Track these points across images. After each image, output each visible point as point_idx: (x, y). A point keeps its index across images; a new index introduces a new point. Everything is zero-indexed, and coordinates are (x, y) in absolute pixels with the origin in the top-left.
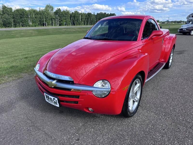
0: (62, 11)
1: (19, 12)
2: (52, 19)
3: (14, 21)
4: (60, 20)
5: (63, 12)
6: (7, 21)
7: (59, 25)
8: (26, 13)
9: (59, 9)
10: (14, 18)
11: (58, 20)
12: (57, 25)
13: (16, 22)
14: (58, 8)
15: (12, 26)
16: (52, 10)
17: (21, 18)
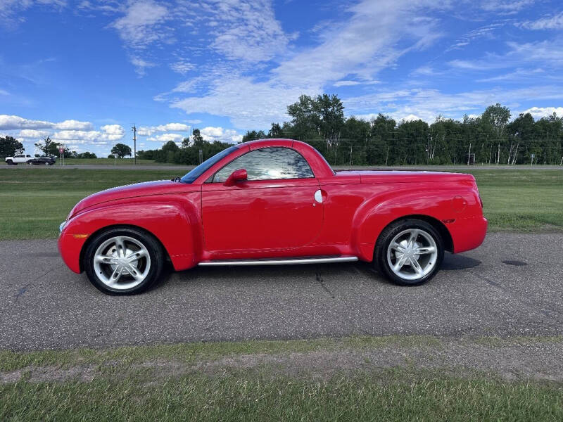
0: (536, 121)
1: (407, 130)
2: (496, 144)
3: (392, 151)
4: (522, 149)
5: (538, 123)
6: (376, 151)
7: (516, 164)
8: (425, 130)
9: (528, 115)
10: (393, 143)
11: (515, 148)
12: (511, 162)
13: (397, 154)
14: (525, 113)
15: (385, 162)
16: (505, 119)
17: (410, 142)
